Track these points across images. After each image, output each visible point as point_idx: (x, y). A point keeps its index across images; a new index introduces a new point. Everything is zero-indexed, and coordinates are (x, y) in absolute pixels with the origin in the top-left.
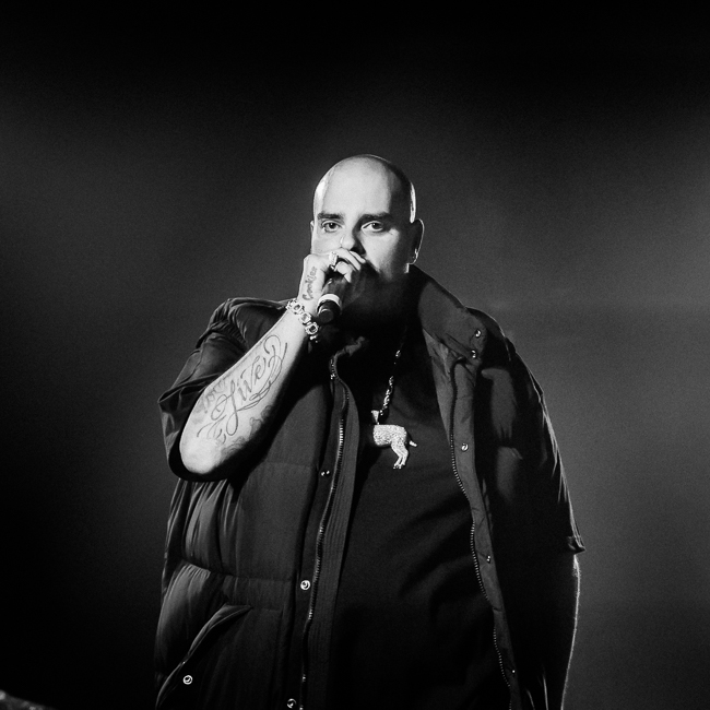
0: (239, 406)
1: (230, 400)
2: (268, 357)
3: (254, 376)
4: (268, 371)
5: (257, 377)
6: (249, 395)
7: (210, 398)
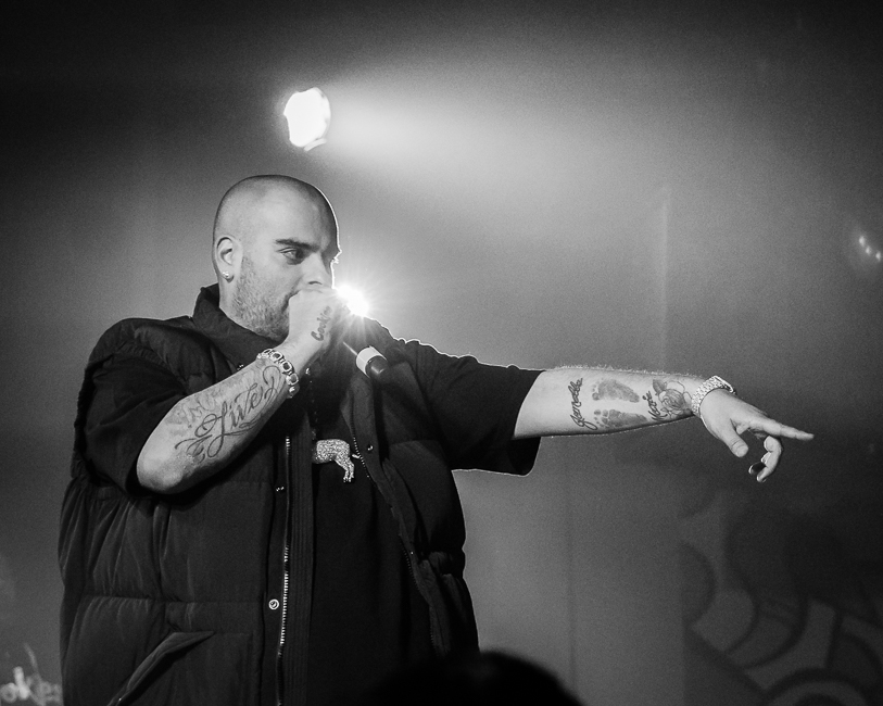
0: (228, 429)
1: (219, 422)
2: (266, 388)
3: (249, 405)
4: (264, 401)
5: (252, 406)
6: (241, 421)
7: (197, 414)
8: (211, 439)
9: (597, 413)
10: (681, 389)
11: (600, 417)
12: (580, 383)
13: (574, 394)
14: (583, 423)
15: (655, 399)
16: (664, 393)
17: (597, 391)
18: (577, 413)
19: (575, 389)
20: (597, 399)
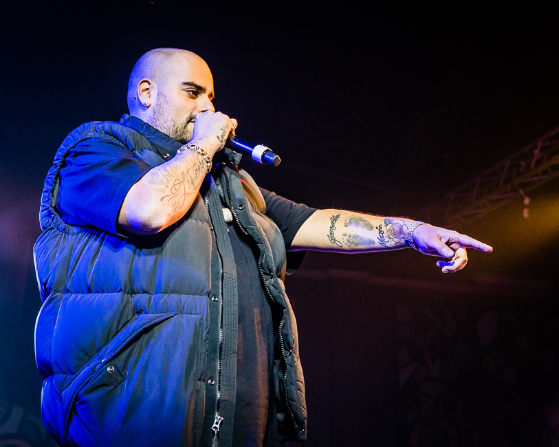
0: (187, 190)
1: (182, 185)
2: (200, 167)
5: (196, 177)
6: (192, 186)
7: (169, 178)
8: (179, 196)
9: (345, 235)
10: (402, 223)
11: (346, 238)
12: (338, 216)
13: (332, 222)
14: (334, 240)
15: (384, 229)
16: (390, 225)
17: (348, 221)
18: (332, 234)
19: (334, 219)
20: (346, 226)
